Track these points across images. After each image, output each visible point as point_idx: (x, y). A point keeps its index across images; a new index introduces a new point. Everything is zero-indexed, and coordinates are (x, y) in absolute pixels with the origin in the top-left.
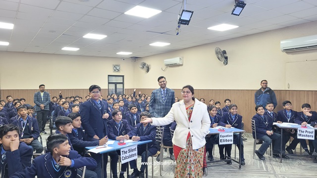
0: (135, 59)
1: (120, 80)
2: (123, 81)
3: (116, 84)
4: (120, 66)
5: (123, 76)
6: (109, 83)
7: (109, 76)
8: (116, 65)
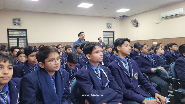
1: (111, 35)
2: (113, 36)
3: (108, 38)
4: (112, 24)
5: (113, 32)
6: (104, 37)
7: (104, 32)
8: (109, 23)
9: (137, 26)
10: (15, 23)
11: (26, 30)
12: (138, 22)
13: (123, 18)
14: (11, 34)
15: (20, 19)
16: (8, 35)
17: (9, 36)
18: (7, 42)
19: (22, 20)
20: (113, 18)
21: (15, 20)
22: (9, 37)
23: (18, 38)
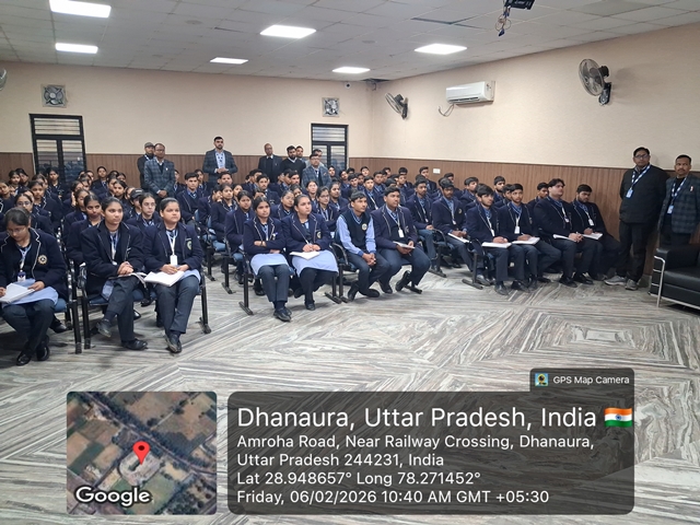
0: (374, 84)
1: (337, 135)
2: (346, 138)
3: (329, 144)
4: (340, 101)
5: (346, 127)
6: (314, 143)
8: (330, 100)
9: (405, 115)
10: (49, 101)
11: (80, 118)
13: (377, 84)
14: (43, 127)
15: (63, 86)
16: (33, 130)
17: (37, 132)
18: (32, 151)
19: (67, 89)
21: (47, 90)
22: (35, 137)
23: (59, 139)
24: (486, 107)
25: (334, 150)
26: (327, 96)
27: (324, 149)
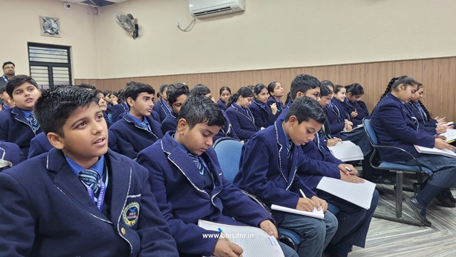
0: (96, 7)
1: (60, 57)
2: (69, 59)
3: (50, 66)
5: (68, 48)
6: (32, 64)
7: (30, 44)
8: (48, 19)
9: (136, 35)
12: (139, 24)
13: (99, 8)
20: (66, 5)
24: (236, 18)
25: (56, 70)
26: (45, 15)
27: (44, 70)
